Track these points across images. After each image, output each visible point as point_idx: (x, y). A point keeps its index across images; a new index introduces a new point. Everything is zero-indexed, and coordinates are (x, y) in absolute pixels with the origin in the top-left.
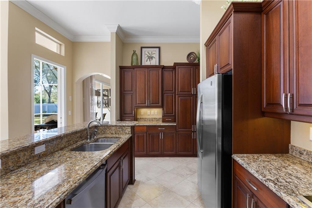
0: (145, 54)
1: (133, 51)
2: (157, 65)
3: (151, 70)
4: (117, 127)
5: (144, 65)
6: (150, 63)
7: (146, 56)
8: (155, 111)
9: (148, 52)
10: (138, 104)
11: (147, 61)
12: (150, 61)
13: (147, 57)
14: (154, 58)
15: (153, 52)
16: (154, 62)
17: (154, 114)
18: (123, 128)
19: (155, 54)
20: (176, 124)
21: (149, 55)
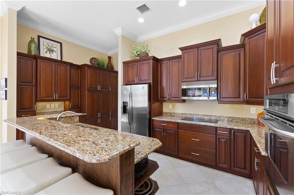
0: (44, 45)
1: (31, 38)
2: (58, 59)
3: (59, 65)
4: (67, 118)
5: (43, 56)
6: (51, 56)
7: (45, 47)
8: (56, 104)
9: (47, 44)
10: (43, 97)
11: (46, 53)
12: (50, 53)
13: (47, 49)
14: (55, 52)
15: (54, 46)
16: (55, 56)
17: (55, 107)
18: (72, 118)
19: (56, 48)
20: (86, 114)
21: (48, 47)
